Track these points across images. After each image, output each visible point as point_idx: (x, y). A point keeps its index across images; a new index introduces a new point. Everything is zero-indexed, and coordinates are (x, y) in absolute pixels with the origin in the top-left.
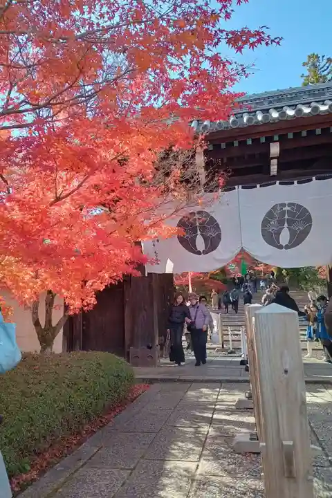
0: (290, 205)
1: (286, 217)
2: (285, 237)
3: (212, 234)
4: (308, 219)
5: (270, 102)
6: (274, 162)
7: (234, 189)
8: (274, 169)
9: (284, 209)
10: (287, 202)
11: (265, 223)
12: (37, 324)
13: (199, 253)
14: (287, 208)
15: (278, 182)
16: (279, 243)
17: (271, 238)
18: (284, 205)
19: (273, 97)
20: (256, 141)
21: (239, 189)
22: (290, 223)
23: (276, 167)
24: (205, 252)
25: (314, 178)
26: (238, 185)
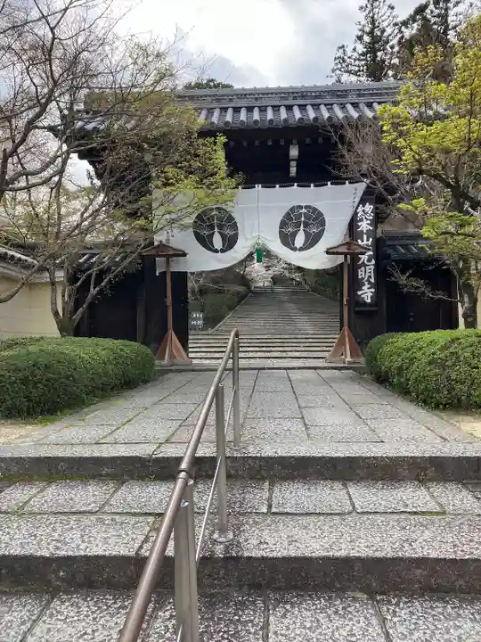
0: (306, 207)
1: (303, 219)
2: (300, 240)
3: (229, 232)
4: (323, 223)
5: (295, 98)
6: (293, 164)
7: (254, 187)
8: (293, 170)
9: (301, 211)
10: (304, 205)
11: (283, 224)
12: (56, 314)
13: (216, 251)
14: (304, 210)
15: (296, 184)
16: (294, 244)
17: (287, 240)
18: (301, 207)
19: (297, 93)
20: (276, 142)
21: (258, 187)
22: (306, 225)
23: (295, 168)
24: (223, 251)
25: (329, 183)
26: (258, 183)
